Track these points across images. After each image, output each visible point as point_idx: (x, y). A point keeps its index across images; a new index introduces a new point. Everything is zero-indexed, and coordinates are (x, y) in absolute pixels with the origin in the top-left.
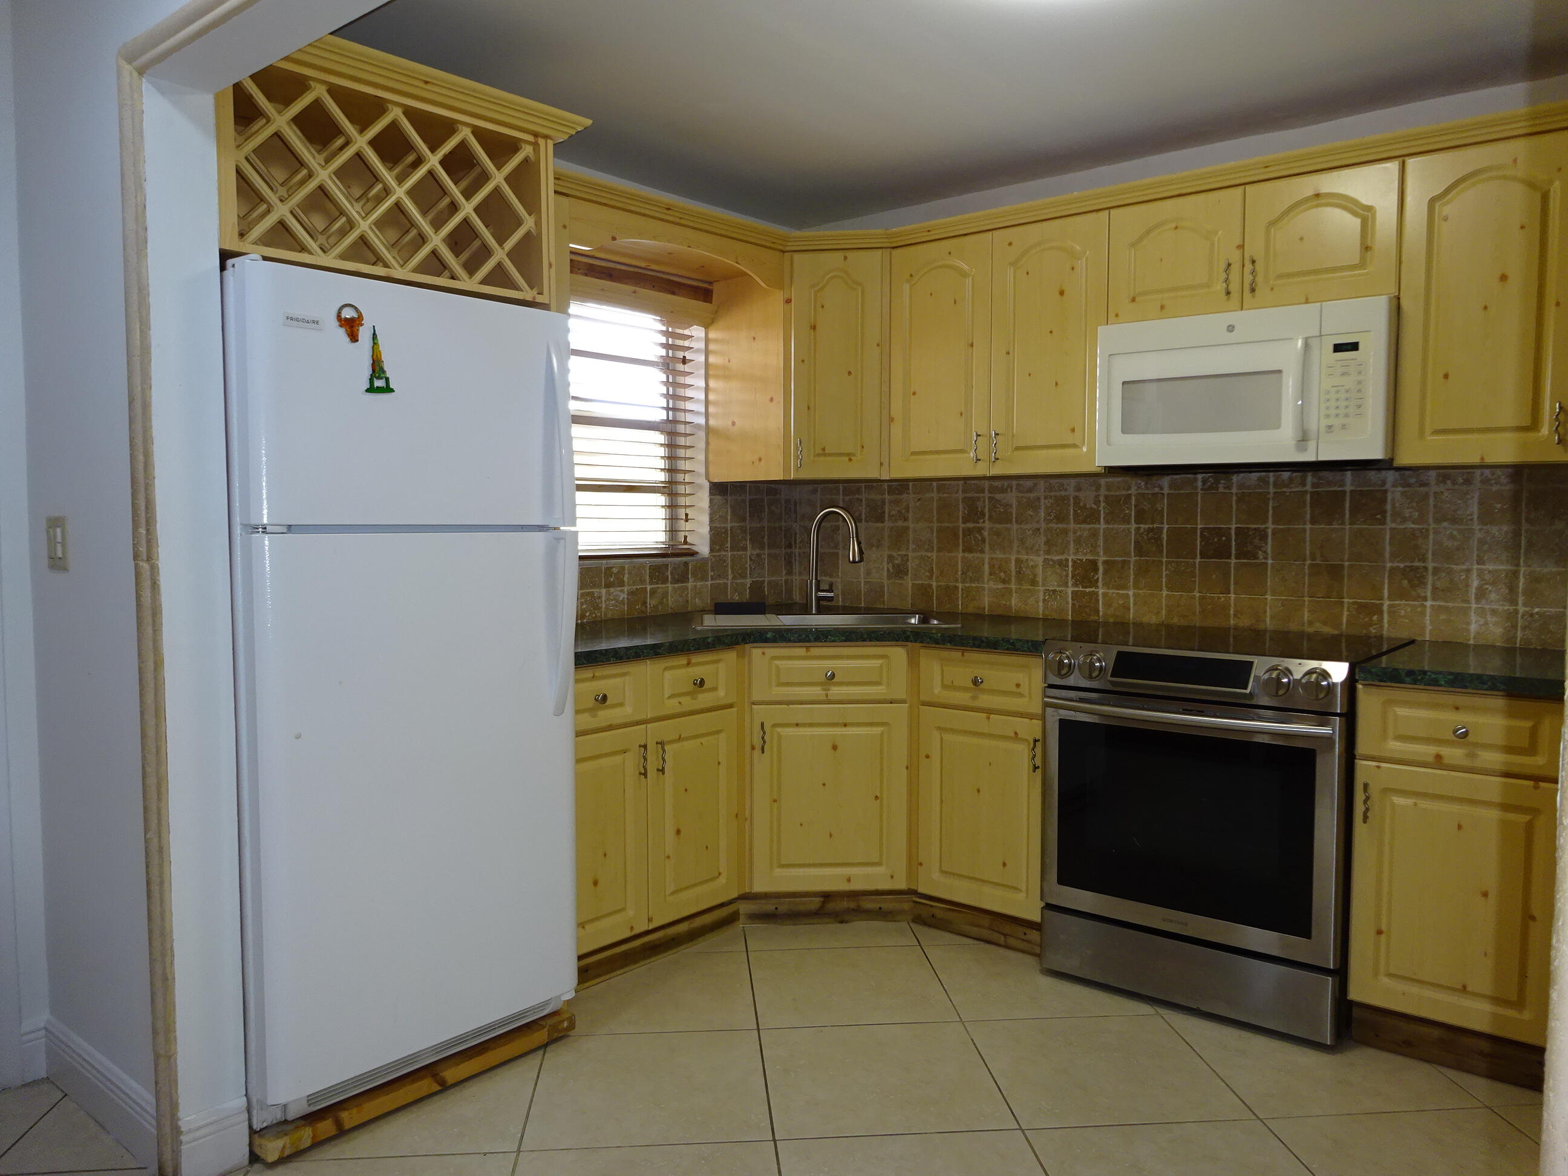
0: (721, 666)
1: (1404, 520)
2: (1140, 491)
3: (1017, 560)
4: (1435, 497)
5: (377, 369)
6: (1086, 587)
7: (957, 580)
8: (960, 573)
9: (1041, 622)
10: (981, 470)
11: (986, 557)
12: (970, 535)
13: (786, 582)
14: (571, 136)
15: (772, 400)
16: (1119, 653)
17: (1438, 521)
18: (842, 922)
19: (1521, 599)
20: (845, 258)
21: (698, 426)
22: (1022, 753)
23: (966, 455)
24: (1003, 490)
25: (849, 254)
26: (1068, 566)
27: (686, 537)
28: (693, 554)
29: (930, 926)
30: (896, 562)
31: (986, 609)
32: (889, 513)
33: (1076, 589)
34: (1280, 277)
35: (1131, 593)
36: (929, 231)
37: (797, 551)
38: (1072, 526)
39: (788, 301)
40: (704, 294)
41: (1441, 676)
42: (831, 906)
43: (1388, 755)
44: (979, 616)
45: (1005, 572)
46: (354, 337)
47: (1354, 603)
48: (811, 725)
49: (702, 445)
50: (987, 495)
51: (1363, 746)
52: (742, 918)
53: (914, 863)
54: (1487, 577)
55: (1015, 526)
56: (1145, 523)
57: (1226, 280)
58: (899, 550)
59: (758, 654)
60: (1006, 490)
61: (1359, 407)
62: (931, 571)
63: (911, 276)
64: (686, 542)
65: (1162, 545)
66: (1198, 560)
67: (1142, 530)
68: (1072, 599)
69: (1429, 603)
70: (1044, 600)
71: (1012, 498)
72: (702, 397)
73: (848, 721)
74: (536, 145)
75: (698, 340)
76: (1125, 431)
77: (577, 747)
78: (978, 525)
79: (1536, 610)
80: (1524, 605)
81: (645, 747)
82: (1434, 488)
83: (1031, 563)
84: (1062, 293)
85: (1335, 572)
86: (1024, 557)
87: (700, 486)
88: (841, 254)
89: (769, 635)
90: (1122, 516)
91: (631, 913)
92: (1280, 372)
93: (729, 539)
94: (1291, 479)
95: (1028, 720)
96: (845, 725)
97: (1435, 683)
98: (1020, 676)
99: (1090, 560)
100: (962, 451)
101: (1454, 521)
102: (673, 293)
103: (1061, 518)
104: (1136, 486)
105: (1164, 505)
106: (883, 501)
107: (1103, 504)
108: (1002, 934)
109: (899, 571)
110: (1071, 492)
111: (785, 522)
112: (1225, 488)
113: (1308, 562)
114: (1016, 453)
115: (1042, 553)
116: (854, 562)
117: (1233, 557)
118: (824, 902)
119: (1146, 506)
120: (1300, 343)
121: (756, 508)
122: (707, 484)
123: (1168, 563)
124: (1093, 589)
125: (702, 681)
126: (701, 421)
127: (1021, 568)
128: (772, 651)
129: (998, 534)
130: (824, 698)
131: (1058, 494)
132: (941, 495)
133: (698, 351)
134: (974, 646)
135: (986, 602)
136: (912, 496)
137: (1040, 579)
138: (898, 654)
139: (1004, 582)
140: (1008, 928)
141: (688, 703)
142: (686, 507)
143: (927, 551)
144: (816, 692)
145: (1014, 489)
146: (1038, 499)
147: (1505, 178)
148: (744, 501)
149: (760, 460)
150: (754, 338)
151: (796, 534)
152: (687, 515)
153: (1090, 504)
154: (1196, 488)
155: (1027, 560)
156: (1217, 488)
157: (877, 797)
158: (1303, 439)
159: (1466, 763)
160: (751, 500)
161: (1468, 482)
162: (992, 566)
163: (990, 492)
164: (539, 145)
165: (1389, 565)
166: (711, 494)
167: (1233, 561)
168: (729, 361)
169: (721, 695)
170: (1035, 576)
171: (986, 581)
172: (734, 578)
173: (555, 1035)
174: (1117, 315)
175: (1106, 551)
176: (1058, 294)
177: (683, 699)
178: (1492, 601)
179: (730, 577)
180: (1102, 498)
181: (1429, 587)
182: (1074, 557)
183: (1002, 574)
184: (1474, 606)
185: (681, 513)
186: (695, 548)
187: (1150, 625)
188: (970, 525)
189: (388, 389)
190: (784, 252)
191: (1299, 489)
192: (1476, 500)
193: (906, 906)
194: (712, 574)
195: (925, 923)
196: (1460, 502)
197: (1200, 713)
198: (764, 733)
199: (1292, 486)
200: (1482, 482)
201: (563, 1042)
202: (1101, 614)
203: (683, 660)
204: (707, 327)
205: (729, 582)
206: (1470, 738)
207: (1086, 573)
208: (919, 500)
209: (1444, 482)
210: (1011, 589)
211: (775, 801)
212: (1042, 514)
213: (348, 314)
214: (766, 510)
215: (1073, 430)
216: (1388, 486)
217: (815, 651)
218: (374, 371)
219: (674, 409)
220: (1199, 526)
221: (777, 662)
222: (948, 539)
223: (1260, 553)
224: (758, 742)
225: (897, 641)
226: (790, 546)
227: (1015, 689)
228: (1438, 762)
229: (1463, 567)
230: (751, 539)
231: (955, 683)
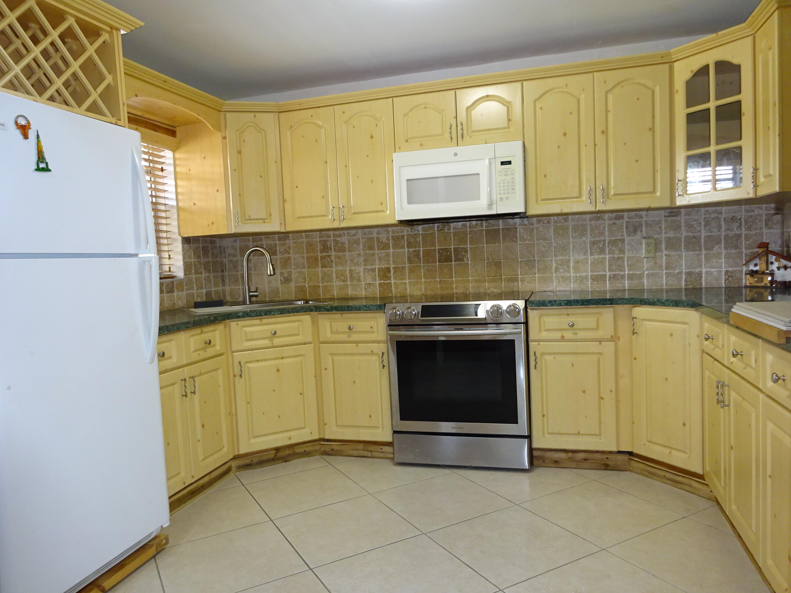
0: (217, 333)
1: (525, 240)
2: (408, 233)
3: (350, 270)
4: (536, 230)
5: (41, 157)
6: (386, 280)
7: (319, 282)
8: (320, 279)
9: (364, 300)
10: (336, 225)
11: (334, 269)
12: (324, 259)
13: (222, 290)
14: (132, 31)
15: (218, 191)
16: (423, 306)
17: (538, 240)
18: (286, 462)
19: (572, 271)
20: (255, 116)
21: (172, 206)
22: (375, 361)
23: (327, 218)
24: (340, 236)
25: (257, 114)
26: (376, 271)
27: (170, 268)
28: (173, 277)
29: (331, 455)
30: (285, 275)
31: (336, 295)
32: (280, 250)
33: (381, 282)
34: (474, 132)
35: (407, 281)
36: (300, 104)
37: (227, 273)
38: (377, 251)
39: (225, 138)
40: (172, 133)
41: (562, 302)
42: (280, 454)
43: (542, 338)
44: (333, 299)
45: (344, 277)
46: (26, 136)
47: (506, 278)
48: (265, 360)
49: (175, 216)
50: (332, 238)
51: (532, 336)
52: (234, 469)
53: (322, 424)
54: (559, 262)
55: (348, 253)
56: (412, 248)
57: (450, 133)
58: (286, 269)
59: (234, 324)
60: (342, 235)
61: (513, 189)
62: (305, 279)
63: (291, 127)
64: (170, 271)
65: (421, 258)
66: (437, 264)
67: (410, 251)
68: (379, 287)
69: (537, 275)
70: (365, 288)
71: (345, 239)
72: (174, 190)
73: (285, 355)
74: (110, 33)
75: (169, 158)
76: (410, 202)
77: (161, 381)
78: (328, 254)
79: (578, 275)
80: (573, 273)
81: (185, 380)
82: (536, 226)
83: (357, 271)
84: (372, 137)
85: (498, 264)
86: (353, 268)
87: (175, 240)
88: (253, 114)
89: (240, 314)
90: (400, 245)
91: (183, 474)
92: (479, 174)
93: (193, 268)
94: (476, 224)
95: (377, 344)
96: (283, 358)
97: (560, 305)
98: (372, 323)
99: (386, 268)
100: (325, 216)
101: (545, 239)
102: (156, 131)
103: (371, 248)
104: (406, 230)
105: (420, 239)
106: (276, 245)
107: (391, 240)
108: (369, 451)
109: (287, 280)
110: (375, 235)
111: (220, 258)
112: (448, 230)
113: (486, 261)
114: (354, 216)
115: (362, 265)
116: (271, 275)
117: (453, 261)
118: (276, 453)
119: (412, 240)
120: (487, 162)
121: (205, 250)
122: (180, 238)
123: (424, 266)
124: (389, 281)
125: (210, 341)
126: (174, 203)
127: (352, 274)
128: (242, 323)
129: (339, 258)
130: (271, 345)
131: (368, 236)
132: (307, 240)
133: (169, 164)
134: (348, 310)
135: (335, 293)
136: (291, 241)
137: (362, 278)
138: (306, 318)
139: (344, 281)
140: (372, 448)
141: (203, 355)
142: (168, 251)
143: (302, 268)
144: (266, 342)
145: (346, 235)
146: (359, 239)
147: (562, 92)
148: (199, 247)
149: (213, 223)
150: (205, 158)
151: (226, 265)
152: (169, 256)
153: (385, 240)
154: (434, 230)
155: (355, 269)
156: (444, 230)
157: (301, 394)
158: (490, 205)
159: (573, 337)
160: (203, 247)
161: (549, 222)
162: (337, 274)
163: (334, 237)
164: (113, 33)
165: (519, 260)
166: (183, 243)
167: (453, 263)
168: (190, 170)
169: (218, 347)
170: (359, 277)
171: (334, 281)
172: (197, 289)
173: (160, 549)
174: (400, 148)
175: (394, 262)
176: (370, 137)
177: (200, 352)
178: (561, 272)
179: (195, 289)
180: (390, 238)
181: (537, 269)
182: (379, 267)
183: (343, 278)
184: (554, 275)
185: (166, 255)
186: (174, 274)
187: (417, 296)
188: (324, 254)
189: (46, 169)
190: (220, 111)
191: (480, 229)
192: (552, 230)
193: (318, 447)
194: (186, 287)
195: (328, 454)
196: (546, 231)
197: (462, 329)
198: (241, 367)
199: (477, 227)
200: (554, 222)
201: (163, 552)
202: (393, 293)
203: (198, 331)
204: (174, 151)
205: (195, 292)
206: (575, 327)
207: (385, 273)
208: (296, 243)
209: (540, 223)
210: (348, 285)
211: (248, 403)
212: (361, 246)
213: (23, 122)
214: (210, 251)
215: (382, 204)
216: (517, 226)
217: (265, 321)
218: (39, 158)
219: (156, 197)
220: (437, 248)
221: (245, 329)
222: (313, 262)
223: (465, 258)
224: (237, 372)
225: (306, 312)
226: (222, 271)
227: (370, 330)
228: (563, 339)
229: (549, 259)
230: (204, 268)
231: (338, 330)
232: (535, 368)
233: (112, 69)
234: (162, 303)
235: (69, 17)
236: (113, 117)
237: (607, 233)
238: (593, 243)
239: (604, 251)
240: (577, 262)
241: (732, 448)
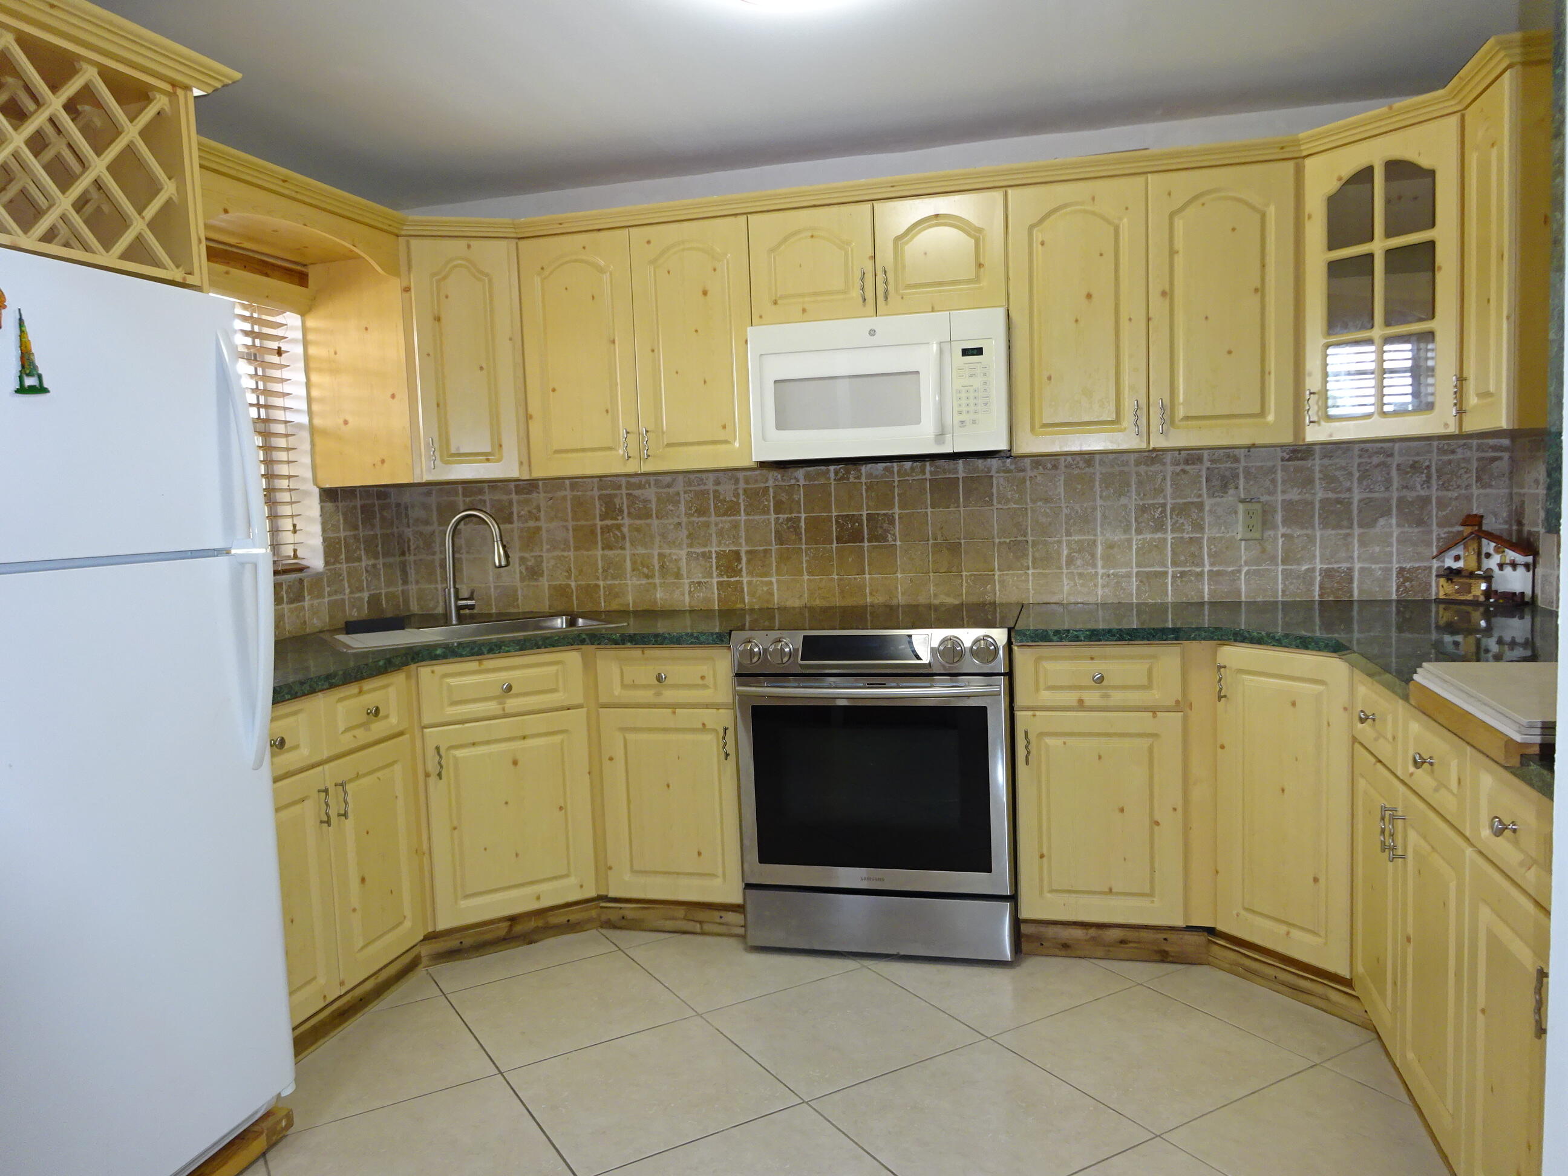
0: (391, 690)
1: (1008, 501)
2: (777, 483)
3: (661, 555)
4: (1030, 481)
5: (27, 364)
6: (732, 577)
7: (598, 579)
8: (600, 571)
9: (688, 614)
10: (632, 467)
11: (628, 553)
12: (609, 532)
14: (216, 90)
15: (393, 396)
16: (805, 637)
17: (1033, 501)
18: (530, 943)
19: (1100, 563)
20: (469, 246)
21: (300, 426)
22: (710, 743)
23: (614, 452)
24: (640, 486)
25: (475, 243)
26: (711, 558)
27: (295, 551)
28: (301, 569)
29: (620, 928)
30: (529, 564)
31: (631, 605)
32: (519, 513)
33: (722, 579)
34: (909, 286)
35: (774, 580)
36: (561, 224)
37: (412, 558)
38: (713, 519)
39: (407, 289)
40: (301, 278)
41: (1080, 633)
42: (518, 928)
43: (1040, 704)
44: (623, 614)
45: (648, 567)
47: (971, 575)
48: (488, 743)
49: (307, 446)
50: (624, 491)
51: (1020, 700)
52: (425, 961)
53: (602, 867)
54: (1074, 546)
55: (655, 522)
56: (784, 513)
57: (863, 289)
58: (532, 550)
59: (427, 673)
60: (645, 485)
61: (986, 404)
62: (569, 571)
63: (542, 268)
64: (295, 556)
65: (801, 534)
66: (835, 545)
67: (781, 520)
68: (718, 589)
69: (1030, 572)
70: (690, 592)
71: (650, 493)
72: (303, 392)
73: (527, 733)
74: (172, 96)
75: (293, 328)
76: (780, 425)
78: (616, 522)
79: (1112, 571)
80: (1103, 567)
81: (326, 791)
82: (1030, 473)
83: (674, 557)
84: (705, 293)
85: (954, 549)
86: (668, 551)
87: (306, 493)
88: (463, 243)
89: (439, 652)
90: (761, 507)
91: (321, 980)
92: (918, 372)
93: (343, 550)
94: (912, 468)
95: (715, 710)
96: (524, 738)
97: (1076, 639)
98: (703, 669)
99: (732, 551)
100: (610, 449)
101: (1047, 501)
102: (267, 275)
103: (702, 512)
104: (773, 478)
105: (800, 495)
106: (511, 502)
107: (742, 497)
108: (697, 921)
109: (533, 573)
110: (710, 486)
111: (397, 528)
112: (855, 478)
113: (931, 541)
114: (668, 449)
115: (685, 546)
116: (500, 566)
117: (866, 541)
118: (511, 926)
119: (784, 497)
120: (935, 347)
121: (368, 513)
122: (316, 491)
123: (807, 549)
124: (737, 579)
125: (377, 709)
126: (304, 419)
127: (664, 562)
128: (441, 668)
129: (638, 530)
130: (501, 712)
131: (697, 488)
132: (575, 493)
133: (294, 341)
134: (656, 642)
135: (630, 600)
136: (542, 495)
137: (684, 572)
138: (572, 658)
139: (647, 576)
140: (702, 915)
141: (363, 736)
142: (292, 516)
143: (563, 550)
144: (492, 707)
145: (652, 485)
146: (678, 494)
147: (1086, 212)
148: (355, 507)
149: (383, 461)
150: (366, 329)
151: (409, 540)
152: (294, 526)
153: (729, 497)
154: (829, 478)
155: (670, 554)
156: (848, 479)
157: (561, 808)
158: (940, 436)
159: (1103, 703)
160: (362, 507)
161: (1055, 467)
162: (634, 563)
163: (627, 488)
164: (177, 96)
165: (997, 541)
166: (322, 501)
167: (866, 544)
168: (336, 353)
169: (393, 720)
170: (679, 569)
171: (628, 575)
172: (351, 592)
173: (274, 1138)
174: (761, 317)
175: (748, 540)
176: (701, 293)
177: (357, 732)
178: (1078, 567)
179: (347, 591)
180: (741, 492)
181: (1030, 558)
182: (717, 549)
183: (645, 570)
184: (1065, 571)
185: (287, 524)
186: (304, 563)
187: (794, 608)
188: (609, 522)
189: (40, 389)
190: (398, 236)
191: (920, 477)
192: (1062, 482)
193: (594, 913)
194: (329, 589)
195: (615, 927)
196: (1050, 484)
198: (441, 757)
199: (914, 474)
200: (1066, 467)
201: (280, 1145)
202: (746, 601)
203: (353, 689)
204: (303, 314)
205: (346, 597)
206: (1105, 683)
207: (729, 563)
208: (551, 499)
209: (1038, 469)
210: (655, 584)
211: (455, 828)
212: (682, 508)
214: (378, 515)
215: (724, 427)
216: (993, 473)
217: (489, 664)
218: (23, 367)
219: (267, 407)
220: (834, 514)
221: (449, 680)
222: (585, 538)
223: (889, 536)
224: (432, 766)
225: (572, 645)
226: (403, 554)
227: (700, 682)
228: (1081, 705)
229: (1056, 539)
230: (365, 549)
231: (636, 682)
232: (1027, 763)
233: (174, 169)
234: (280, 622)
235: (85, 66)
236: (178, 267)
237: (1169, 490)
238: (1143, 509)
239: (1163, 526)
240: (1110, 546)
241: (1409, 940)
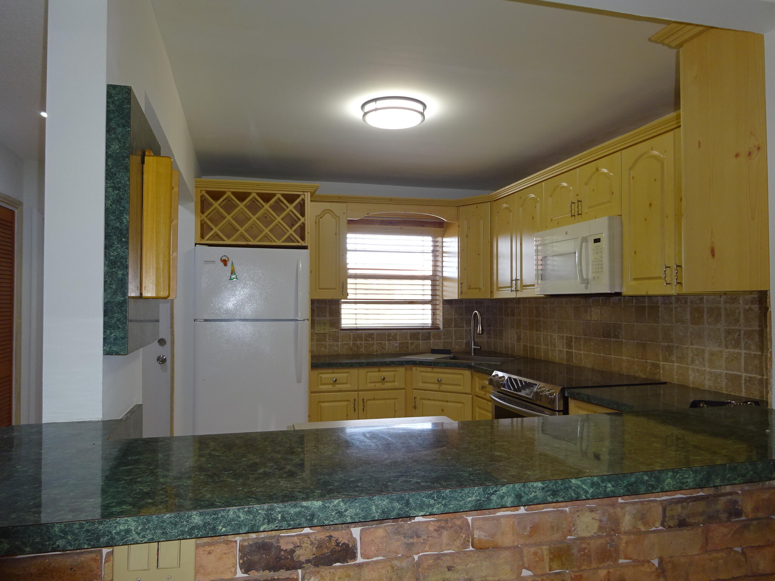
0: (396, 373)
1: (665, 321)
3: (550, 336)
6: (569, 349)
7: (534, 344)
11: (542, 333)
12: (537, 323)
19: (707, 364)
20: (477, 207)
21: (440, 277)
24: (545, 303)
26: (564, 339)
28: (438, 328)
30: (518, 334)
31: (543, 358)
32: (516, 312)
33: (567, 350)
34: (588, 208)
35: (582, 353)
36: (500, 194)
39: (458, 226)
40: (439, 224)
46: (225, 265)
47: (651, 362)
48: (434, 400)
49: (441, 284)
54: (694, 352)
55: (549, 320)
57: (571, 210)
58: (519, 329)
59: (415, 369)
61: (602, 268)
62: (527, 339)
63: (498, 212)
68: (566, 354)
69: (675, 364)
70: (558, 354)
72: (441, 265)
73: (448, 400)
74: (304, 195)
75: (440, 242)
77: (310, 397)
78: (539, 319)
79: (713, 370)
80: (708, 367)
81: (355, 400)
84: (533, 218)
85: (644, 346)
87: (440, 301)
88: (475, 206)
93: (453, 323)
99: (570, 337)
113: (636, 341)
114: (523, 288)
115: (557, 332)
116: (479, 334)
117: (612, 338)
122: (442, 301)
123: (593, 339)
124: (572, 350)
125: (384, 378)
126: (441, 274)
127: (551, 339)
128: (419, 369)
129: (545, 323)
130: (439, 389)
133: (440, 247)
135: (542, 355)
138: (467, 373)
139: (547, 345)
143: (526, 330)
147: (649, 157)
148: (461, 307)
150: (452, 240)
155: (553, 335)
158: (587, 285)
160: (465, 307)
161: (686, 302)
162: (543, 338)
165: (661, 344)
166: (443, 304)
169: (396, 384)
170: (555, 343)
171: (542, 344)
175: (575, 332)
177: (376, 384)
178: (697, 365)
179: (454, 338)
181: (675, 356)
182: (566, 335)
183: (546, 342)
184: (691, 367)
185: (435, 312)
186: (440, 326)
188: (537, 319)
190: (457, 206)
192: (689, 312)
194: (444, 337)
196: (683, 312)
198: (416, 401)
200: (690, 302)
202: (574, 362)
203: (376, 369)
204: (442, 237)
205: (453, 341)
207: (569, 342)
208: (524, 308)
209: (677, 303)
213: (224, 258)
216: (659, 304)
218: (232, 273)
219: (435, 271)
220: (602, 322)
221: (422, 374)
222: (531, 325)
223: (621, 336)
229: (686, 346)
235: (277, 195)
236: (303, 241)
237: (742, 321)
238: (729, 332)
239: (739, 345)
240: (712, 354)
